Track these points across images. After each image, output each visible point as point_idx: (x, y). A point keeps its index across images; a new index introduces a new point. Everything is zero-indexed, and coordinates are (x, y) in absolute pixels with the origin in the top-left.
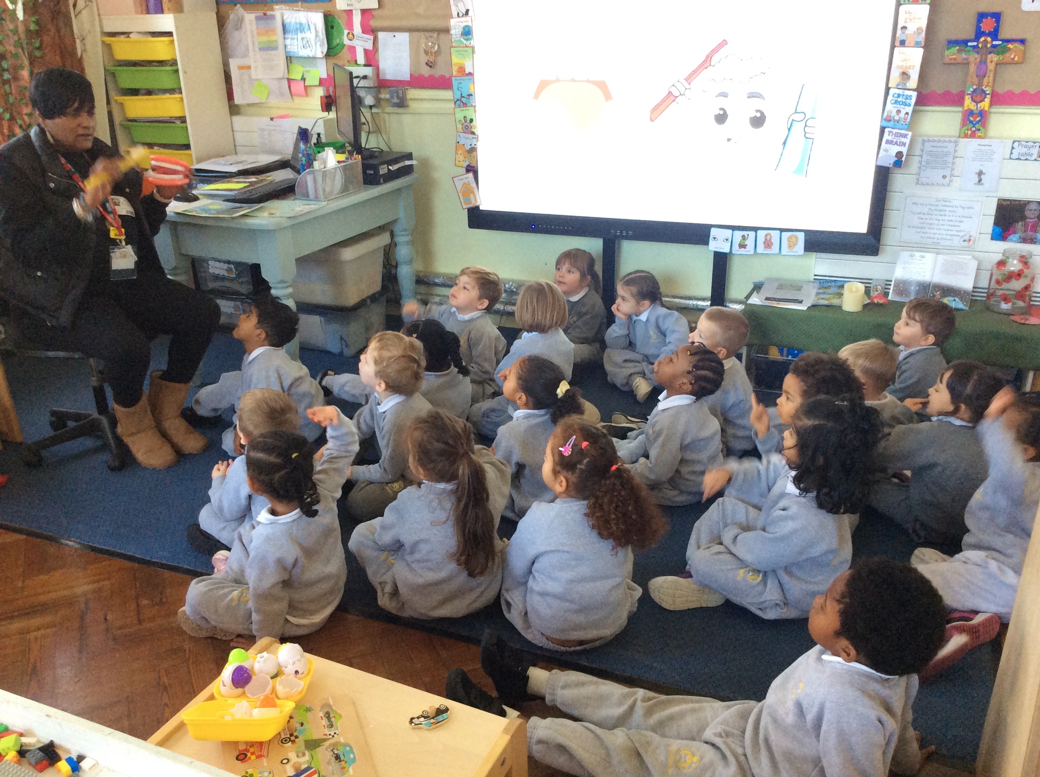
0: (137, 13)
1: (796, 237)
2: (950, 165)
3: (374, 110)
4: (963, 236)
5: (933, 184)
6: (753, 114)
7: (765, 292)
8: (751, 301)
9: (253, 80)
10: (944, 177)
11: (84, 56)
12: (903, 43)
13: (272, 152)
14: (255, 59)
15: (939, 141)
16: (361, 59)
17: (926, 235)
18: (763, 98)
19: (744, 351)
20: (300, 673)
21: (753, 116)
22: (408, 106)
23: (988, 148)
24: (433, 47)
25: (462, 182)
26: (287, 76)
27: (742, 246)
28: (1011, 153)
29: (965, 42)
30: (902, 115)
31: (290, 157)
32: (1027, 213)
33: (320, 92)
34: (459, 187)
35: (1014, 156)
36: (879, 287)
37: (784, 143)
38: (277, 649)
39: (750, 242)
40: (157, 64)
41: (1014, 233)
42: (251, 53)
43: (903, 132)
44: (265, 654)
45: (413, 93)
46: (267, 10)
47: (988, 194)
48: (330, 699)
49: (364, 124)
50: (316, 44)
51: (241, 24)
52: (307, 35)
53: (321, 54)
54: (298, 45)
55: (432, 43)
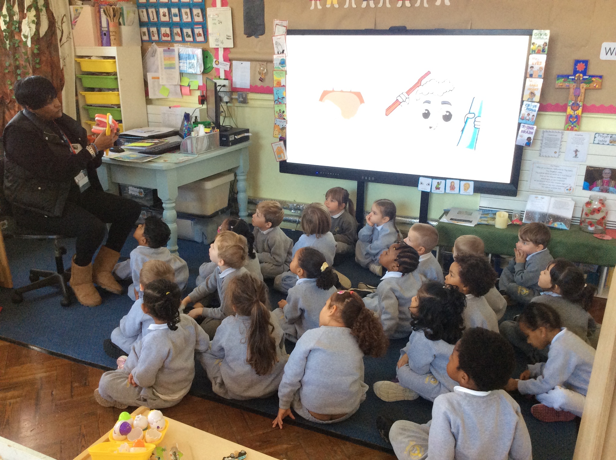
0: (96, 45)
1: (469, 184)
2: (559, 146)
3: (229, 104)
4: (566, 188)
5: (549, 157)
6: (445, 113)
7: (450, 216)
8: (441, 220)
9: (160, 85)
10: (556, 152)
11: (64, 68)
12: (531, 76)
13: (169, 126)
14: (162, 74)
15: (553, 132)
16: (222, 75)
17: (545, 186)
18: (451, 105)
19: (437, 249)
20: (160, 427)
21: (445, 114)
22: (248, 103)
23: (580, 137)
24: (264, 70)
25: (277, 146)
26: (180, 84)
27: (437, 188)
28: (594, 140)
29: (568, 76)
30: (531, 116)
31: (179, 129)
32: (604, 175)
33: (198, 93)
34: (275, 150)
35: (595, 142)
36: (517, 215)
37: (463, 131)
38: (148, 413)
39: (442, 186)
40: (105, 74)
41: (596, 186)
42: (160, 70)
43: (531, 126)
44: (140, 415)
46: (170, 46)
47: (581, 163)
48: (177, 444)
49: (223, 112)
50: (197, 66)
51: (155, 53)
52: (193, 61)
53: (200, 72)
54: (187, 67)
55: (263, 68)
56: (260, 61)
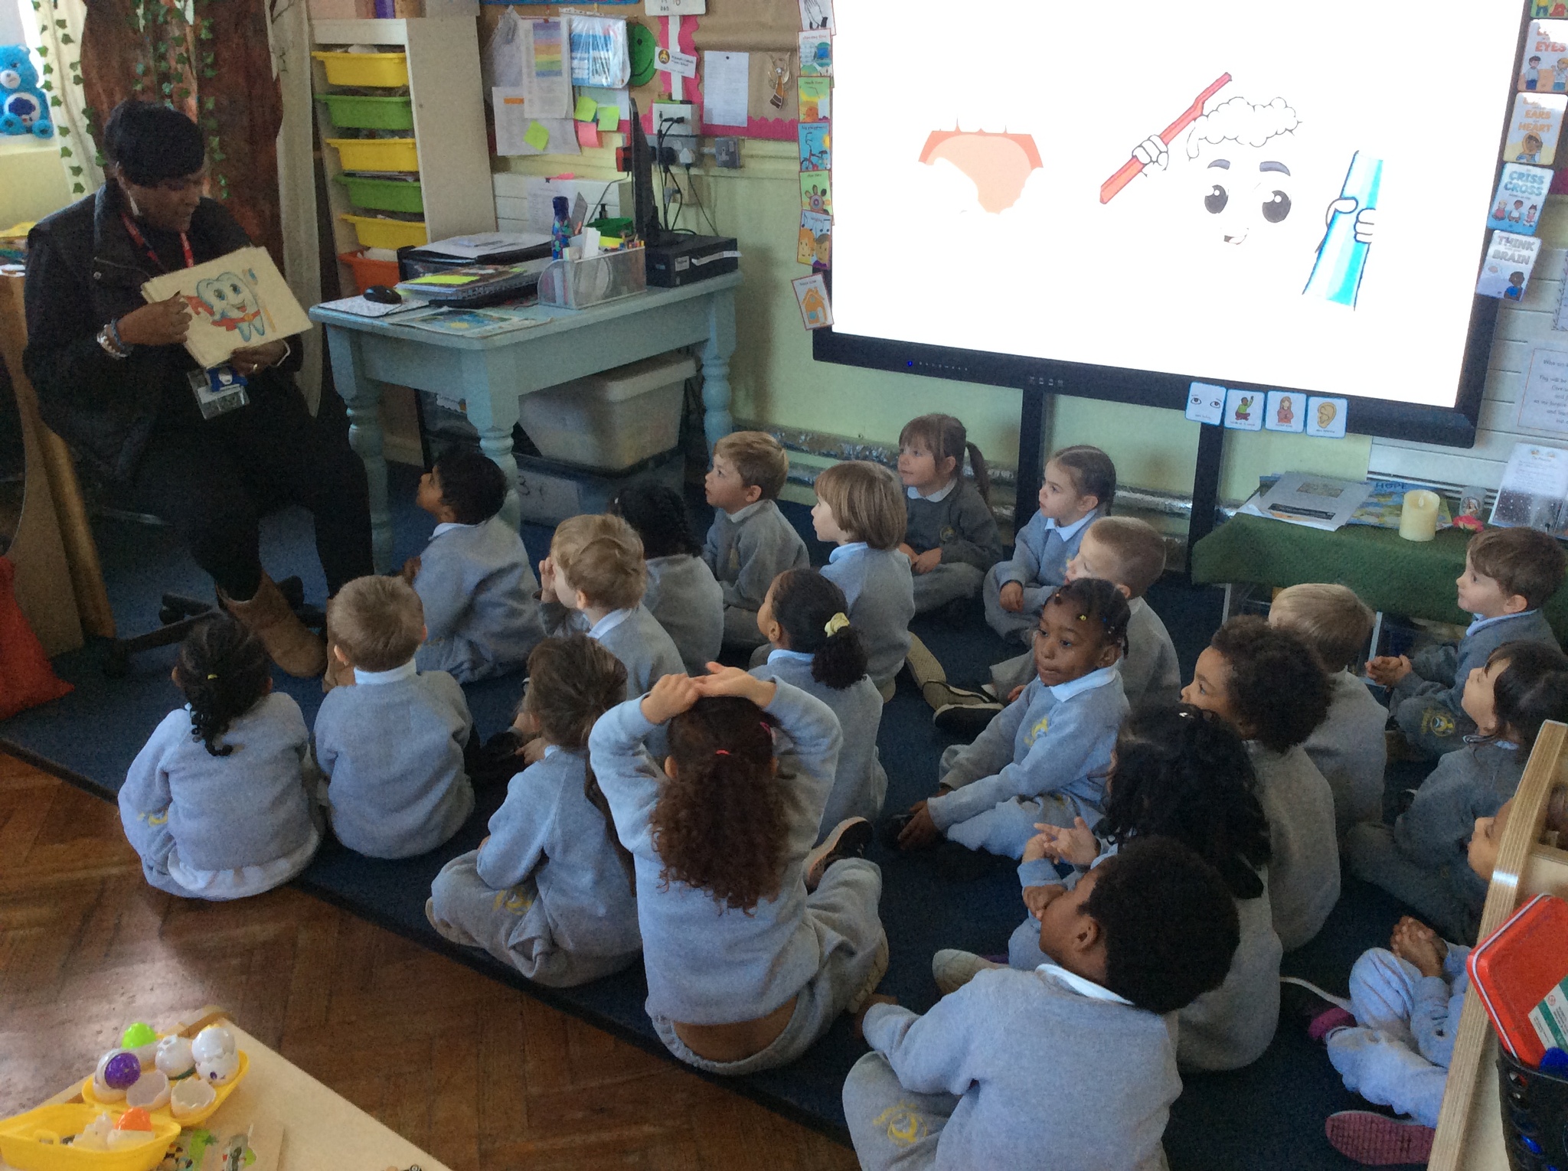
0: (359, 15)
1: (1333, 407)
3: (693, 171)
6: (1270, 198)
7: (1274, 496)
9: (526, 119)
11: (282, 78)
12: (1532, 86)
14: (530, 89)
16: (678, 93)
18: (1288, 173)
19: (1227, 592)
20: (219, 1076)
21: (1269, 200)
22: (741, 167)
24: (781, 76)
25: (806, 287)
26: (572, 115)
27: (1241, 415)
30: (1525, 209)
33: (618, 141)
34: (802, 295)
36: (1474, 500)
37: (1320, 249)
39: (1255, 410)
40: (383, 92)
42: (525, 80)
43: (1524, 239)
44: (175, 1038)
46: (550, 15)
48: (252, 1127)
50: (616, 66)
51: (513, 35)
52: (603, 54)
53: (622, 81)
54: (588, 69)
55: (782, 69)
56: (774, 50)
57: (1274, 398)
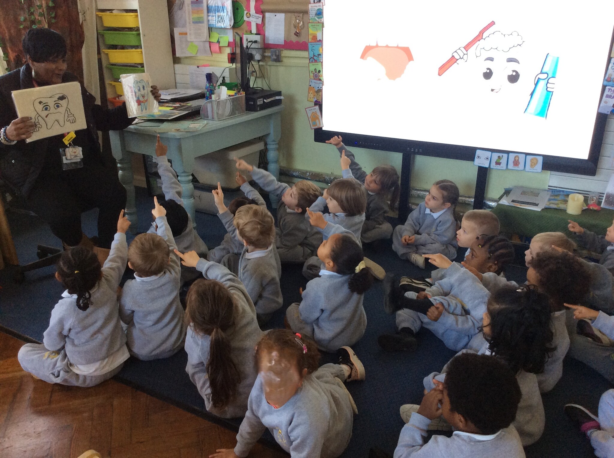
1: (537, 160)
3: (261, 63)
6: (510, 73)
7: (512, 197)
9: (189, 42)
11: (84, 24)
13: (197, 88)
14: (190, 29)
16: (254, 30)
18: (519, 63)
22: (282, 61)
24: (299, 23)
25: (312, 112)
26: (208, 40)
27: (498, 163)
33: (228, 51)
34: (309, 115)
36: (595, 198)
37: (532, 94)
39: (504, 161)
40: (127, 30)
42: (188, 24)
45: (286, 53)
49: (254, 72)
50: (227, 19)
51: (182, 6)
52: (222, 14)
53: (229, 26)
54: (215, 20)
55: (299, 20)
56: (296, 12)
57: (512, 156)
